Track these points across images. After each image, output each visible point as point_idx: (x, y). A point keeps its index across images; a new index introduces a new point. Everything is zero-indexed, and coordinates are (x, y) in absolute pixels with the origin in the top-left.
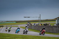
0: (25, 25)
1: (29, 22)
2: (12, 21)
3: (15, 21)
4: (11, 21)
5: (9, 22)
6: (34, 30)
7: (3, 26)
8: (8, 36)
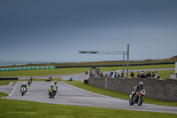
0: (81, 76)
1: (94, 67)
2: (44, 65)
3: (52, 64)
4: (39, 65)
5: (36, 65)
6: (111, 90)
7: (17, 79)
8: (33, 110)
